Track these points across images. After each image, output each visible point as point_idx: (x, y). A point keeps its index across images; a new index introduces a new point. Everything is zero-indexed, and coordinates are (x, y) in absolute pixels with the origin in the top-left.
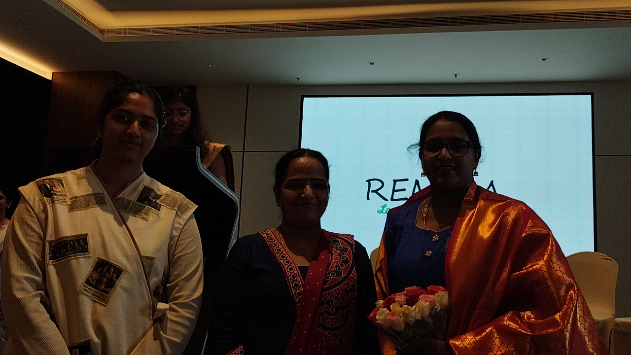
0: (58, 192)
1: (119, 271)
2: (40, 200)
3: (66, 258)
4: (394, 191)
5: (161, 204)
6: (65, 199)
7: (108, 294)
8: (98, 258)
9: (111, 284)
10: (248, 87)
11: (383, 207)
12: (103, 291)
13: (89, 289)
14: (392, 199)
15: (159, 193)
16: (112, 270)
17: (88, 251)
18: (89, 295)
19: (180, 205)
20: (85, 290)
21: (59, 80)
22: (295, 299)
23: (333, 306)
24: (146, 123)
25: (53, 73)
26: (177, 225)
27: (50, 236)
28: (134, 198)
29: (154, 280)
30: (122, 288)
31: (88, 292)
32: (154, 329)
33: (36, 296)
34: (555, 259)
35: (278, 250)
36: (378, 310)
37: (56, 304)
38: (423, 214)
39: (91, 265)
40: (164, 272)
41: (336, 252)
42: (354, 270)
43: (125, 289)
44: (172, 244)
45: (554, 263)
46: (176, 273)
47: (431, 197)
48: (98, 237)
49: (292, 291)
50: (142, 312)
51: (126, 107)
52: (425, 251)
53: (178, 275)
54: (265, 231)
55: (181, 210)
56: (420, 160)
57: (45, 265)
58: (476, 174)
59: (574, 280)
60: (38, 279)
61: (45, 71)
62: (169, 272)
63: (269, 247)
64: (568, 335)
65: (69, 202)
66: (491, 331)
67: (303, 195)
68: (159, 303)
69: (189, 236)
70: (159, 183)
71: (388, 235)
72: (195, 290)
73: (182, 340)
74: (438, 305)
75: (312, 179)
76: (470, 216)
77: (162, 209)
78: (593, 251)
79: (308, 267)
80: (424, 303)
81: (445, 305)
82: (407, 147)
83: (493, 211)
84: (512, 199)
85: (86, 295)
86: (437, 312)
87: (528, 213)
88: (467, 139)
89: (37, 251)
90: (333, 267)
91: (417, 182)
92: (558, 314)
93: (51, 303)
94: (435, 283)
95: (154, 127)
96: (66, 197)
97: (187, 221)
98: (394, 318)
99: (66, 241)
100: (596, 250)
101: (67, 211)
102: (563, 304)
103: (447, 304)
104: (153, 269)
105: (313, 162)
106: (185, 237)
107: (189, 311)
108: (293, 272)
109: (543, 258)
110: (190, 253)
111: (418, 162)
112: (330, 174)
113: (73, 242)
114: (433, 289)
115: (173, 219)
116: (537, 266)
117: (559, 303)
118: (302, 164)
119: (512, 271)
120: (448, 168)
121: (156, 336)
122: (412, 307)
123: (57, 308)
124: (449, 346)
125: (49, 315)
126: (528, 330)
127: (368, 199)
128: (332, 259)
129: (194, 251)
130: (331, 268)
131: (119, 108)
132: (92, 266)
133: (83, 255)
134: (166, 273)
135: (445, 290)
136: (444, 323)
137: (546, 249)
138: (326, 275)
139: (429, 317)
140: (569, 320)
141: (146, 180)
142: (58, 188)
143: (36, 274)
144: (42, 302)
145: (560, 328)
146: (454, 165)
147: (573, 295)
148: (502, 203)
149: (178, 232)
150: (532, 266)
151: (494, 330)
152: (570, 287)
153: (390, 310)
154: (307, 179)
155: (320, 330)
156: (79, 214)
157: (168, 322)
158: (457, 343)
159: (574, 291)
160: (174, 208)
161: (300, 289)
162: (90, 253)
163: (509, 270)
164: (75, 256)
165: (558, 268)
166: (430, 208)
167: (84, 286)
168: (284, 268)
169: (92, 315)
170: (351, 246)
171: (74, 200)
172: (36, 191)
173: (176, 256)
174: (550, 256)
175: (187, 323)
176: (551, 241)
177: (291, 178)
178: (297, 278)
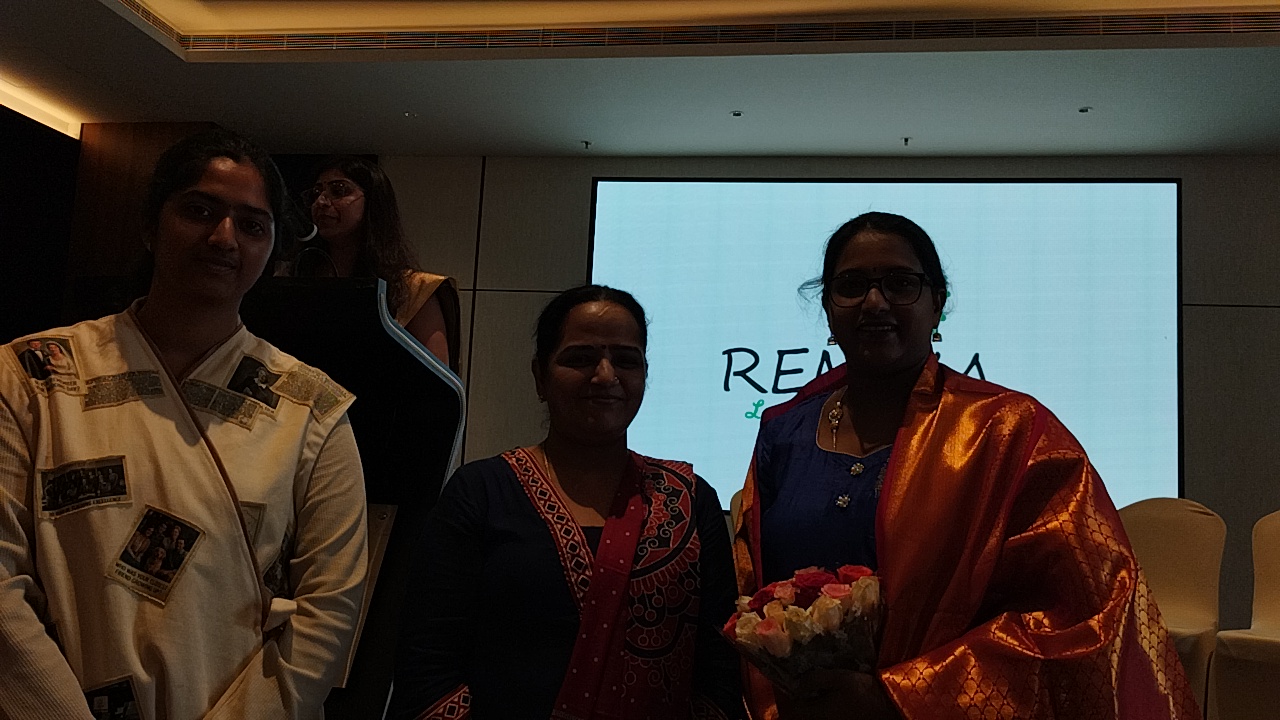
0: (60, 367)
1: (190, 534)
2: (23, 383)
3: (78, 507)
4: (779, 372)
5: (279, 393)
6: (75, 383)
7: (169, 582)
8: (147, 506)
9: (175, 562)
10: (484, 158)
11: (757, 406)
12: (158, 575)
13: (128, 571)
14: (776, 390)
15: (274, 370)
16: (177, 531)
17: (125, 493)
18: (129, 583)
19: (320, 395)
20: (120, 573)
21: (95, 140)
22: (575, 593)
23: (652, 607)
24: (248, 222)
25: (83, 125)
26: (312, 438)
27: (44, 462)
28: (222, 380)
29: (267, 551)
30: (199, 568)
31: (127, 577)
32: (265, 655)
33: (14, 586)
34: (1090, 510)
35: (542, 493)
36: (739, 617)
37: (57, 603)
38: (831, 422)
39: (132, 521)
40: (286, 535)
41: (658, 499)
42: (694, 535)
43: (203, 570)
44: (302, 476)
45: (1090, 517)
46: (309, 536)
47: (847, 387)
48: (147, 463)
49: (570, 577)
50: (242, 617)
51: (205, 187)
52: (835, 496)
53: (315, 541)
54: (513, 453)
55: (322, 405)
56: (824, 311)
57: (33, 523)
58: (938, 337)
59: (1131, 553)
60: (21, 550)
61: (66, 121)
62: (296, 531)
63: (523, 486)
64: (1115, 658)
65: (84, 390)
66: (964, 654)
67: (595, 379)
68: (275, 600)
69: (337, 459)
70: (275, 349)
71: (761, 464)
72: (350, 571)
73: (325, 674)
74: (857, 604)
75: (615, 348)
76: (925, 424)
77: (282, 403)
78: (1176, 497)
79: (601, 528)
80: (830, 601)
81: (873, 604)
82: (798, 286)
83: (973, 415)
84: (1010, 390)
85: (123, 585)
86: (855, 618)
87: (1040, 420)
88: (918, 269)
89: (17, 493)
90: (652, 528)
91: (826, 356)
92: (1096, 617)
93: (47, 601)
94: (855, 561)
95: (266, 232)
96: (78, 378)
97: (333, 429)
98: (770, 633)
99: (78, 471)
100: (1181, 493)
101: (80, 408)
102: (1106, 599)
103: (876, 602)
104: (264, 528)
105: (618, 312)
106: (328, 463)
107: (338, 614)
108: (572, 539)
109: (1067, 507)
110: (341, 494)
111: (820, 315)
112: (648, 338)
113: (94, 474)
114: (850, 574)
115: (304, 423)
116: (1055, 523)
117: (1098, 596)
118: (594, 314)
119: (1007, 534)
120: (881, 328)
121: (271, 669)
122: (806, 610)
123: (60, 611)
124: (881, 685)
125: (42, 626)
126: (1036, 650)
127: (727, 388)
128: (650, 512)
129: (349, 489)
130: (648, 531)
131: (190, 189)
132: (135, 523)
133: (115, 500)
134: (289, 535)
135: (873, 575)
136: (871, 641)
137: (1074, 491)
138: (639, 544)
139: (841, 628)
140: (1118, 628)
141: (246, 341)
142: (60, 359)
143: (16, 540)
144: (27, 598)
145: (1098, 645)
146: (895, 322)
147: (1128, 581)
148: (990, 400)
149: (314, 453)
150: (1044, 524)
151: (970, 651)
152: (1121, 563)
153: (762, 616)
154: (604, 347)
155: (626, 654)
156: (105, 414)
157: (295, 638)
158: (898, 679)
159: (1130, 575)
160: (307, 403)
161: (587, 573)
162: (131, 498)
163: (1001, 533)
164: (98, 502)
165: (1096, 528)
166: (845, 408)
167: (117, 565)
168: (554, 530)
169: (136, 626)
170: (689, 485)
171: (94, 384)
172: (13, 365)
173: (310, 502)
174: (1082, 504)
175: (333, 639)
176: (1084, 474)
177: (571, 344)
178: (580, 550)
